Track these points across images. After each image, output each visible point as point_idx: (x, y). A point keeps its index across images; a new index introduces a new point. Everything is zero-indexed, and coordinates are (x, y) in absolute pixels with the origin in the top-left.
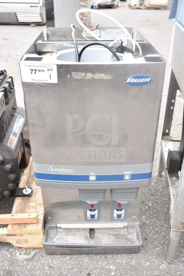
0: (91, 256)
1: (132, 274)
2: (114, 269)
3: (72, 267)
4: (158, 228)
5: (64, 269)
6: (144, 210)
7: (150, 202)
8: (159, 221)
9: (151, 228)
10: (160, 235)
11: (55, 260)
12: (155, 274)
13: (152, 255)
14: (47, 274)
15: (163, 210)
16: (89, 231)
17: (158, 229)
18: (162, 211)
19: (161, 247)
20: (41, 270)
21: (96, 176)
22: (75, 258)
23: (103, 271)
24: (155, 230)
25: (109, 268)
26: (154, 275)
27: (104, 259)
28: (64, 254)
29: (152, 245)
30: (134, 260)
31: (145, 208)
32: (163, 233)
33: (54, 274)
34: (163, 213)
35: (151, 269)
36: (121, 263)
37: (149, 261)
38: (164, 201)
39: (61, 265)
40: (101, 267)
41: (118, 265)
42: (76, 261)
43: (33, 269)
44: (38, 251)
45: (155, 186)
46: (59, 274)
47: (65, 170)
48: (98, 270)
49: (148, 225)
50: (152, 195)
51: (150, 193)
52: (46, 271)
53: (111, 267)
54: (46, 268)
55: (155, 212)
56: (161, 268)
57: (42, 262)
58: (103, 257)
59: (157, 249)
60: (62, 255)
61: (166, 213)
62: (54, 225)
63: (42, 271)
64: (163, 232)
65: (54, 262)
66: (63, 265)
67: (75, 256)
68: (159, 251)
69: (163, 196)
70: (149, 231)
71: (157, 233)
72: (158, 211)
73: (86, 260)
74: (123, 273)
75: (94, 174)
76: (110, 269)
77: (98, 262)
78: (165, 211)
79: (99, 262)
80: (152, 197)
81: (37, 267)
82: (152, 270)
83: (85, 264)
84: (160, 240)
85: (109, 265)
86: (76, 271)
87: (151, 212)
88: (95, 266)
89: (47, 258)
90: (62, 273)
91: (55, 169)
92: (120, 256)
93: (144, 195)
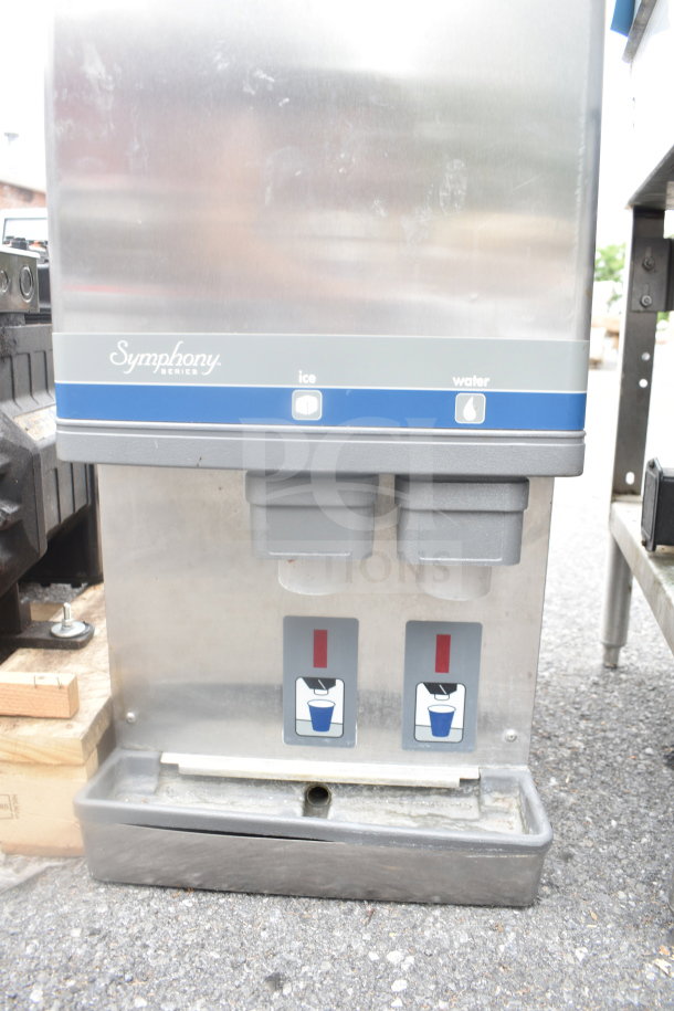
0: (298, 906)
1: (502, 993)
2: (405, 967)
3: (198, 944)
4: (616, 819)
5: (160, 948)
6: (551, 759)
7: (579, 738)
8: (621, 797)
9: (588, 819)
10: (631, 845)
11: (125, 905)
12: (619, 998)
13: (601, 919)
14: (70, 959)
15: (634, 763)
16: (302, 798)
17: (619, 825)
18: (630, 766)
19: (641, 888)
20: (48, 938)
21: (322, 390)
22: (221, 906)
23: (351, 973)
24: (607, 827)
25: (383, 959)
26: (614, 1002)
27: (364, 920)
28: (174, 888)
29: (596, 879)
30: (512, 936)
31: (555, 753)
32: (644, 840)
33: (102, 961)
34: (636, 772)
35: (601, 977)
36: (446, 944)
37: (587, 940)
38: (636, 736)
39: (149, 927)
40: (342, 954)
41: (428, 952)
42: (223, 919)
43: (12, 930)
44: (60, 863)
45: (595, 693)
46: (129, 966)
47: (182, 358)
48: (327, 966)
49: (571, 809)
50: (583, 717)
51: (574, 711)
52: (70, 947)
53: (394, 957)
54: (76, 933)
55: (598, 768)
56: (651, 976)
57: (66, 909)
58: (356, 913)
59: (622, 895)
60: (164, 888)
61: (651, 773)
62: (150, 755)
63: (51, 946)
64: (642, 834)
65: (120, 914)
66: (156, 928)
67: (222, 901)
68: (633, 904)
69: (628, 723)
70: (579, 829)
71: (616, 838)
72: (615, 765)
73: (272, 919)
74: (452, 986)
75: (312, 379)
76: (389, 966)
77: (331, 929)
78: (646, 765)
79: (337, 933)
80: (583, 724)
81: (31, 927)
82: (603, 982)
83: (264, 935)
84: (633, 864)
85: (382, 947)
86: (216, 961)
87: (582, 766)
88: (312, 946)
89: (91, 894)
90: (144, 961)
91: (143, 356)
92: (443, 913)
93: (553, 715)
